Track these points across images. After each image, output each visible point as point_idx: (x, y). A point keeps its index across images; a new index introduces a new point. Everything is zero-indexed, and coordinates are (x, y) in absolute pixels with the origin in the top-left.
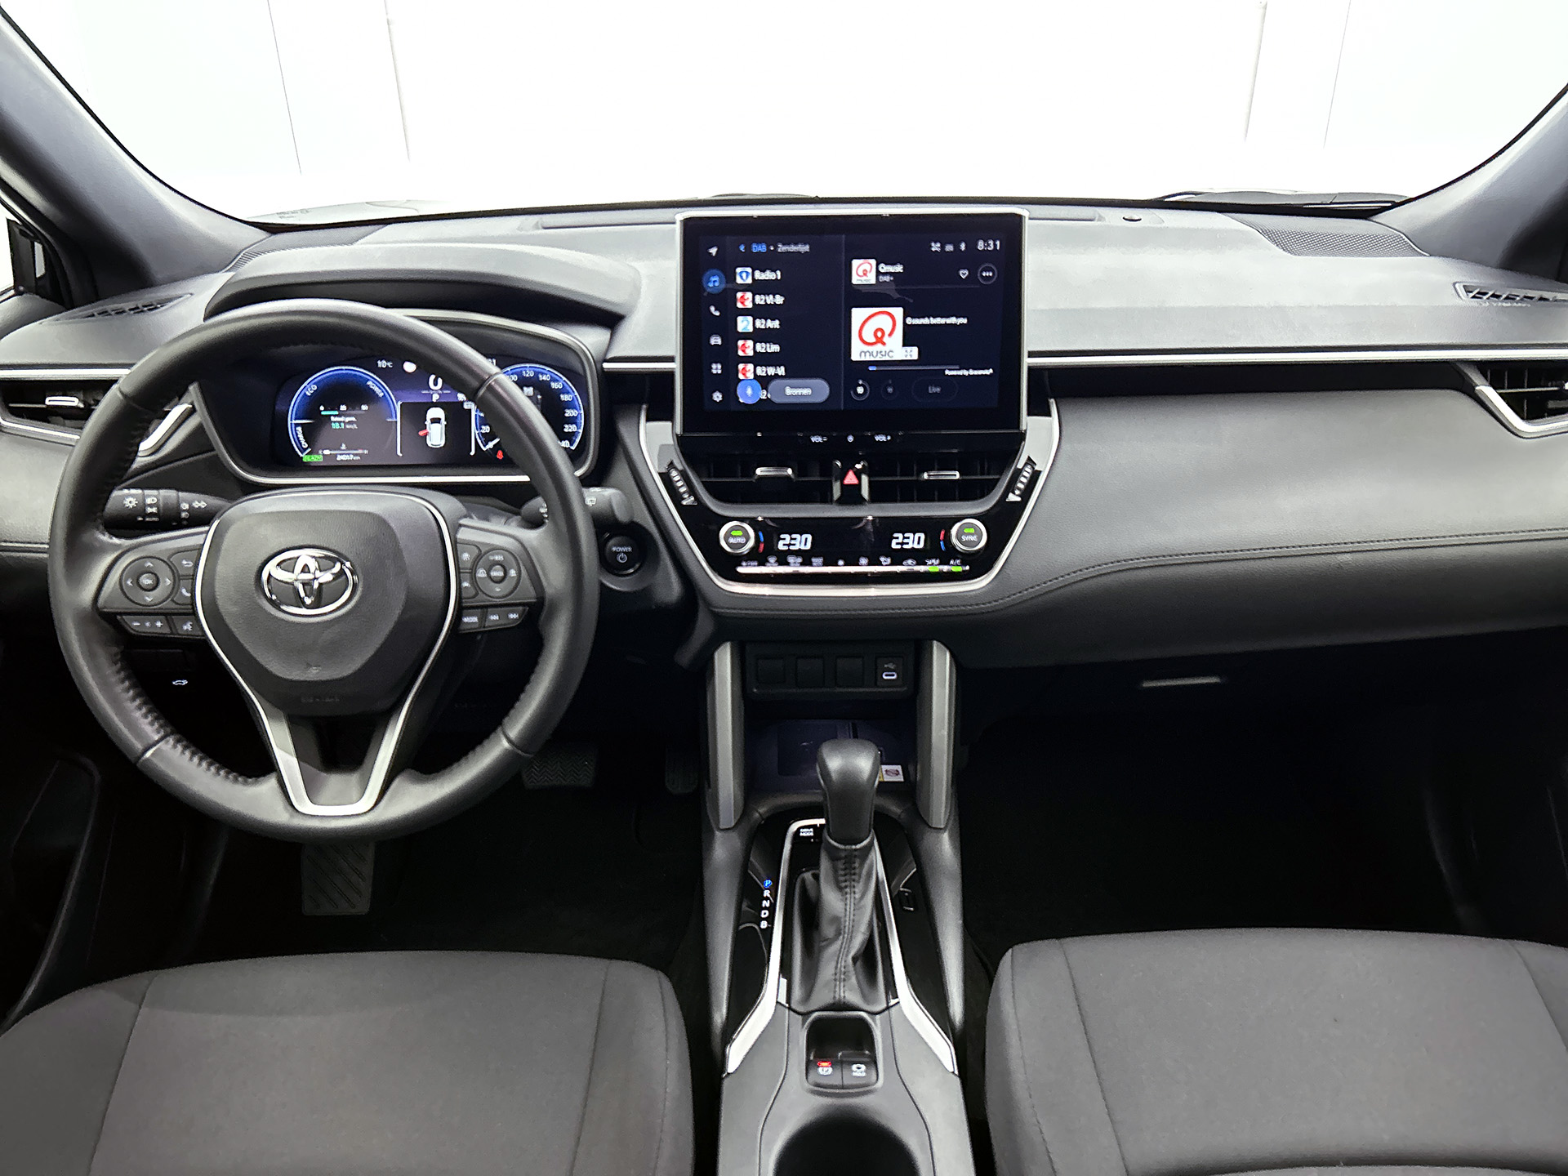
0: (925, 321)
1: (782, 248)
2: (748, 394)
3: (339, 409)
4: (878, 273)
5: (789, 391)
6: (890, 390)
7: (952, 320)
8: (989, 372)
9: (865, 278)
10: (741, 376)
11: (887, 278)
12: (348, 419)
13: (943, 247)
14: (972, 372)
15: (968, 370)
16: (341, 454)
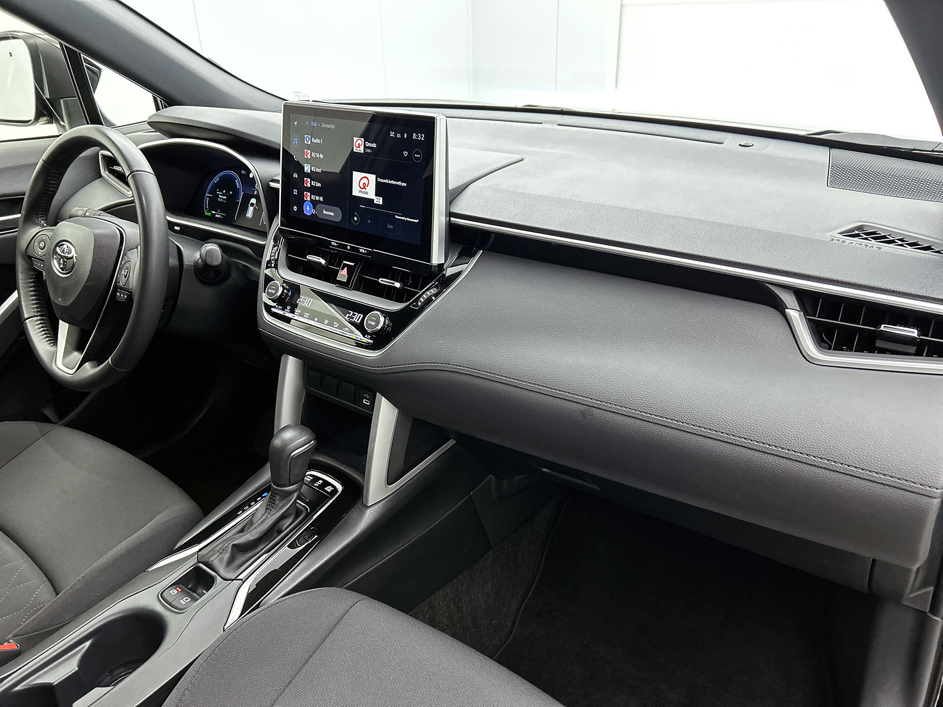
0: (386, 181)
1: (324, 126)
2: (308, 210)
3: (222, 192)
4: (365, 147)
5: (325, 212)
6: (369, 221)
7: (399, 183)
8: (416, 221)
9: (359, 149)
10: (305, 199)
11: (369, 151)
12: (224, 197)
13: (395, 135)
14: (408, 219)
15: (406, 218)
16: (217, 214)
